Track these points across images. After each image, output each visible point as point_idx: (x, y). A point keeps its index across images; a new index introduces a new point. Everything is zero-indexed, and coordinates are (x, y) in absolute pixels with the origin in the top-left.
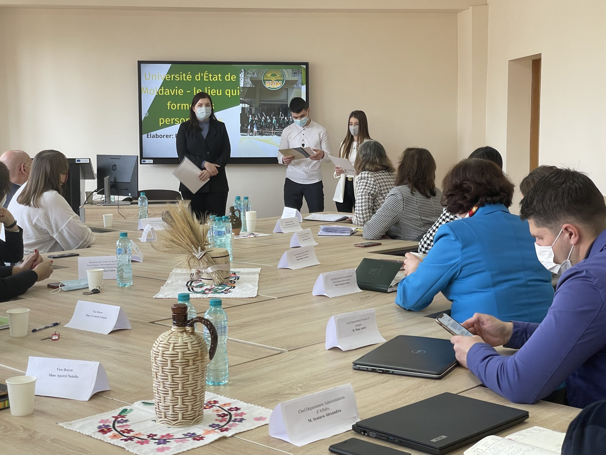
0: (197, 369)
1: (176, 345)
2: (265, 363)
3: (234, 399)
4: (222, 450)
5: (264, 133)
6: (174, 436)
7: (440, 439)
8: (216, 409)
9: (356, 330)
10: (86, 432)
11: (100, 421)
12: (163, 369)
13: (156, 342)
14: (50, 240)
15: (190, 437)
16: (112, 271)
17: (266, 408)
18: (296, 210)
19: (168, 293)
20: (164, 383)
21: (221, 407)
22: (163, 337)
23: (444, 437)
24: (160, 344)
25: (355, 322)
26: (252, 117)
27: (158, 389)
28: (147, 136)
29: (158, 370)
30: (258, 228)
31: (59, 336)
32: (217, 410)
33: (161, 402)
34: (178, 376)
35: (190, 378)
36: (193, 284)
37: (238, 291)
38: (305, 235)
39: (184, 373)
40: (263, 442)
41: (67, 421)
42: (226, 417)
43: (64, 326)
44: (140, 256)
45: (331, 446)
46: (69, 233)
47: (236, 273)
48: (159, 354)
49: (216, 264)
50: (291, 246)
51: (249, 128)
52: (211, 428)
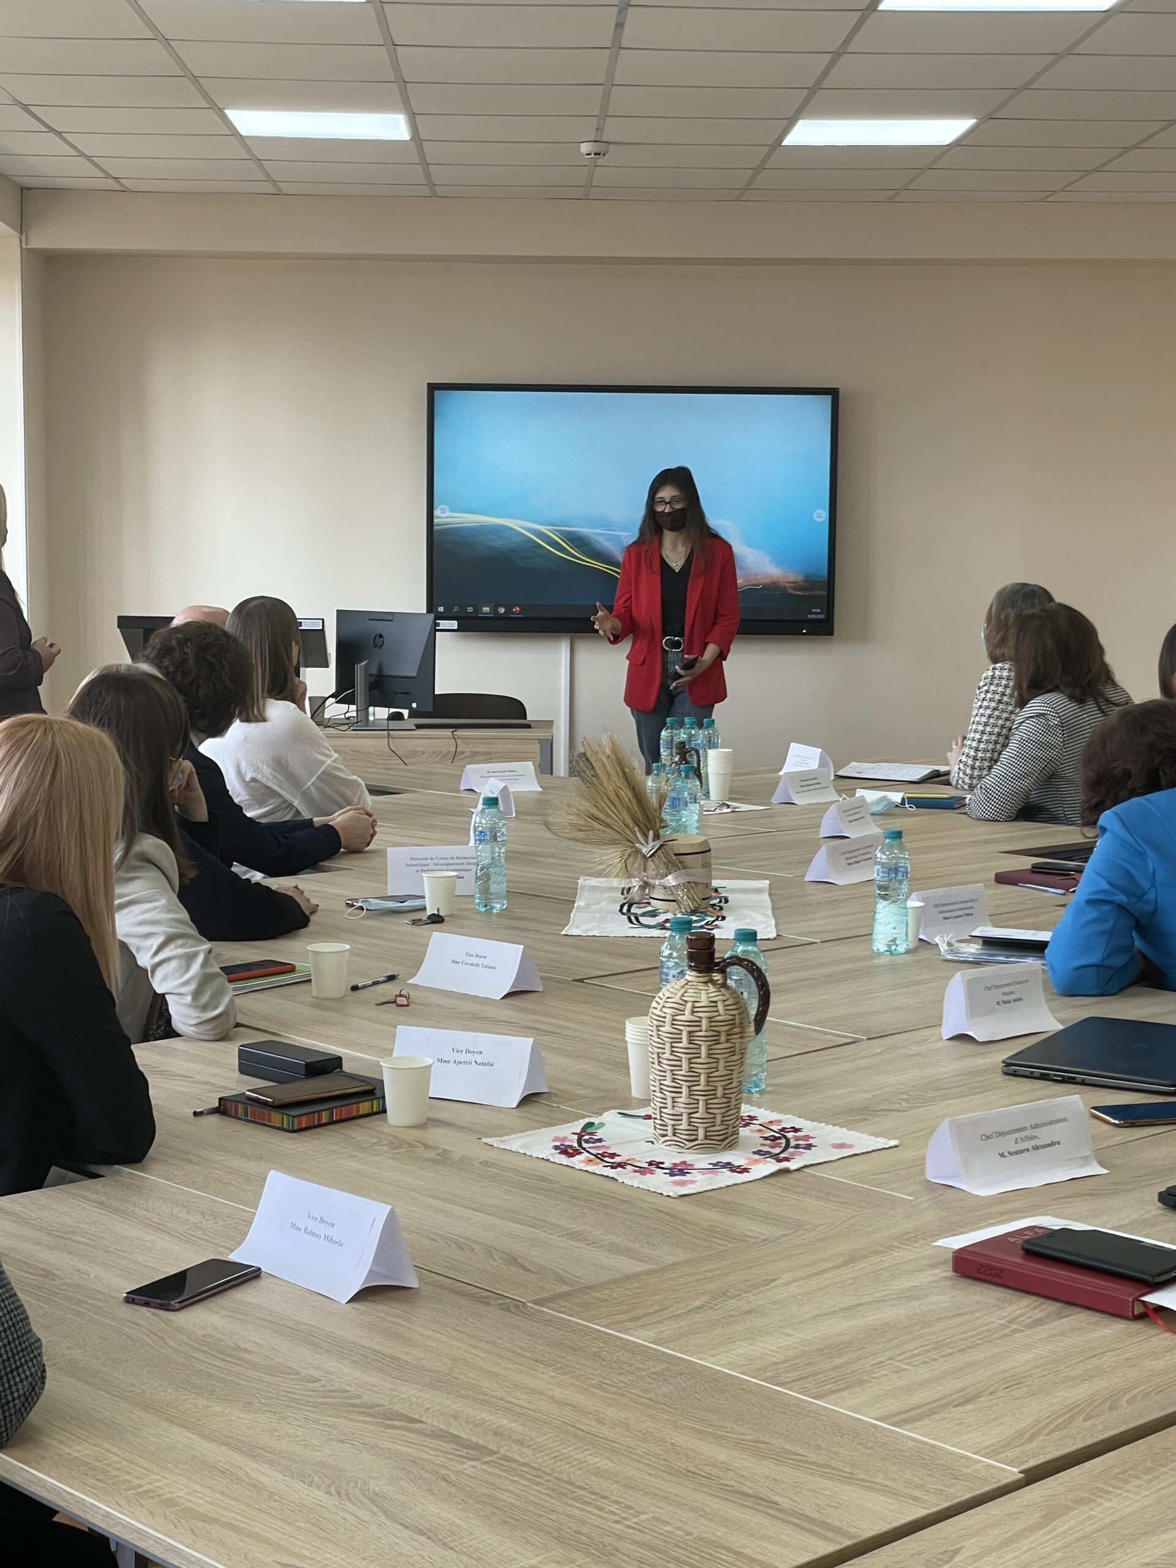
0: (733, 1049)
1: (697, 1005)
2: (829, 1057)
3: (786, 1114)
4: (786, 1188)
6: (694, 1165)
8: (756, 1129)
9: (1005, 1002)
10: (536, 1153)
11: (553, 1138)
12: (672, 1047)
13: (657, 999)
15: (723, 1167)
17: (848, 1129)
18: (817, 750)
19: (590, 926)
20: (673, 1072)
21: (765, 1125)
22: (671, 990)
24: (666, 1002)
25: (1001, 986)
27: (661, 1084)
30: (735, 792)
32: (759, 1131)
33: (666, 1108)
34: (699, 1060)
35: (721, 1065)
36: (633, 910)
39: (711, 1056)
40: (855, 1180)
41: (496, 1136)
42: (779, 1141)
43: (410, 982)
47: (719, 889)
48: (666, 1020)
49: (684, 868)
50: (825, 835)
52: (757, 1157)
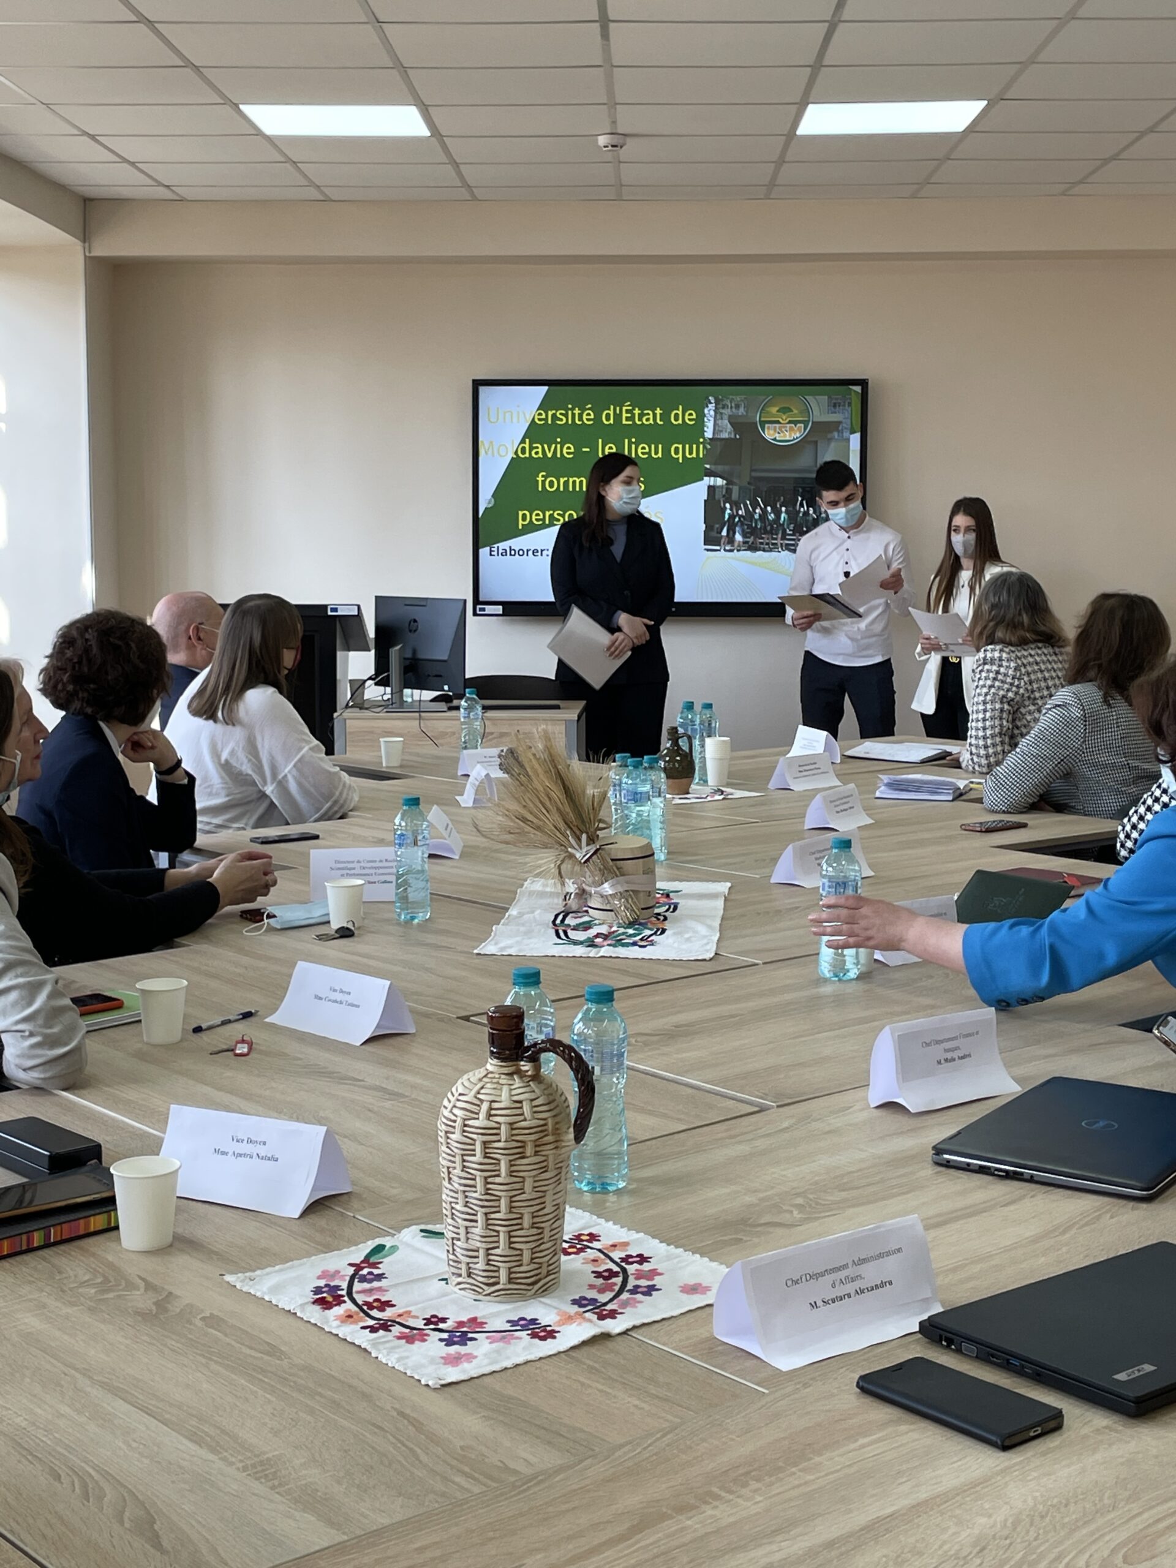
0: (544, 1164)
1: (495, 1105)
2: (720, 1136)
3: (638, 1232)
4: (597, 1370)
5: (758, 545)
6: (486, 1323)
7: (1137, 1374)
8: (592, 1257)
9: (946, 1060)
10: (285, 1303)
11: (320, 1273)
12: (464, 1161)
13: (449, 1095)
14: (259, 799)
15: (524, 1328)
16: (385, 882)
17: (711, 1260)
18: (825, 733)
19: (509, 942)
20: (467, 1194)
21: (605, 1251)
22: (467, 1084)
23: (1148, 1368)
24: (458, 1100)
25: (942, 1042)
26: (731, 509)
27: (452, 1208)
28: (491, 551)
29: (454, 1162)
30: (734, 777)
31: (251, 1045)
32: (594, 1261)
33: (459, 1240)
34: (497, 1180)
35: (528, 1185)
36: (566, 922)
37: (670, 941)
38: (842, 799)
39: (514, 1174)
40: (696, 1354)
41: (244, 1270)
42: (614, 1280)
43: (267, 1020)
44: (454, 842)
45: (862, 1378)
46: (300, 784)
47: (671, 894)
48: (456, 1125)
49: (623, 875)
50: (806, 828)
51: (724, 533)
52: (575, 1309)
